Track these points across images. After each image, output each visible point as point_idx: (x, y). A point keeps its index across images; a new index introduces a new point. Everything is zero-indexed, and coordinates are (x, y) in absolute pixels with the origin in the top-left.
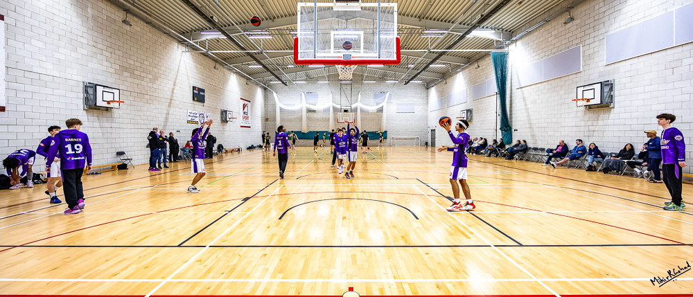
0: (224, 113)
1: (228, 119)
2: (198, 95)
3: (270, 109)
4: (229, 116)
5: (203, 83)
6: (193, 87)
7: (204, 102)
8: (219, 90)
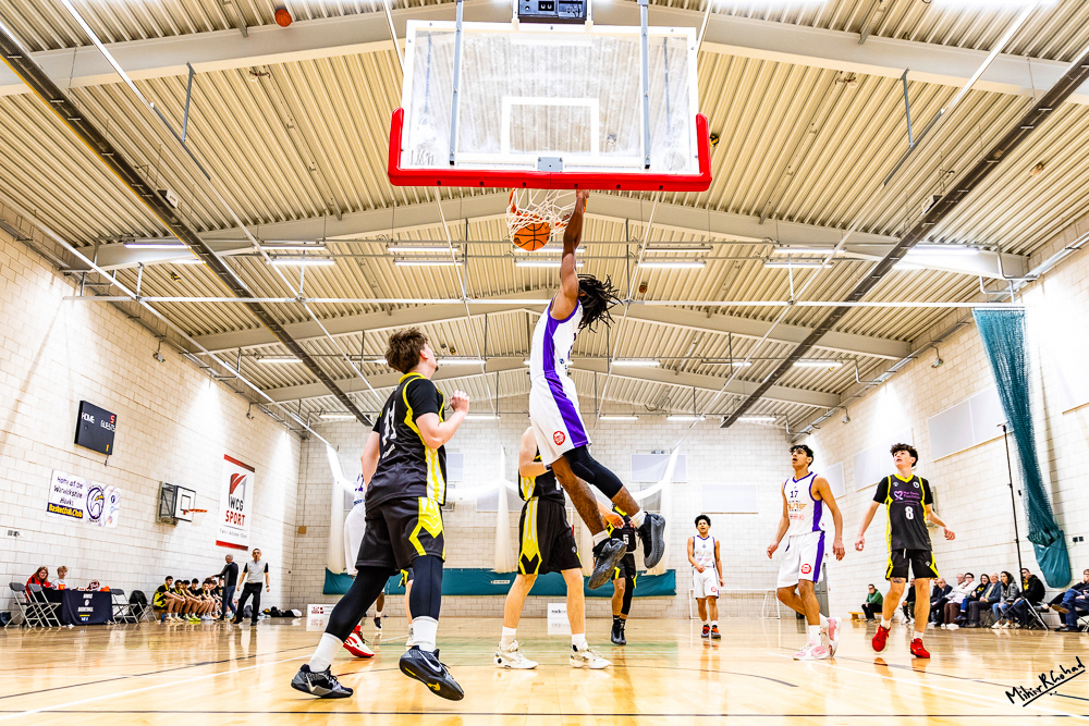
0: (168, 492)
1: (179, 514)
2: (94, 431)
3: (313, 497)
4: (183, 503)
5: (116, 397)
6: (82, 402)
7: (110, 453)
8: (161, 424)
